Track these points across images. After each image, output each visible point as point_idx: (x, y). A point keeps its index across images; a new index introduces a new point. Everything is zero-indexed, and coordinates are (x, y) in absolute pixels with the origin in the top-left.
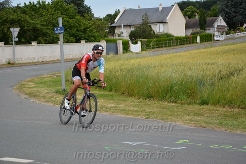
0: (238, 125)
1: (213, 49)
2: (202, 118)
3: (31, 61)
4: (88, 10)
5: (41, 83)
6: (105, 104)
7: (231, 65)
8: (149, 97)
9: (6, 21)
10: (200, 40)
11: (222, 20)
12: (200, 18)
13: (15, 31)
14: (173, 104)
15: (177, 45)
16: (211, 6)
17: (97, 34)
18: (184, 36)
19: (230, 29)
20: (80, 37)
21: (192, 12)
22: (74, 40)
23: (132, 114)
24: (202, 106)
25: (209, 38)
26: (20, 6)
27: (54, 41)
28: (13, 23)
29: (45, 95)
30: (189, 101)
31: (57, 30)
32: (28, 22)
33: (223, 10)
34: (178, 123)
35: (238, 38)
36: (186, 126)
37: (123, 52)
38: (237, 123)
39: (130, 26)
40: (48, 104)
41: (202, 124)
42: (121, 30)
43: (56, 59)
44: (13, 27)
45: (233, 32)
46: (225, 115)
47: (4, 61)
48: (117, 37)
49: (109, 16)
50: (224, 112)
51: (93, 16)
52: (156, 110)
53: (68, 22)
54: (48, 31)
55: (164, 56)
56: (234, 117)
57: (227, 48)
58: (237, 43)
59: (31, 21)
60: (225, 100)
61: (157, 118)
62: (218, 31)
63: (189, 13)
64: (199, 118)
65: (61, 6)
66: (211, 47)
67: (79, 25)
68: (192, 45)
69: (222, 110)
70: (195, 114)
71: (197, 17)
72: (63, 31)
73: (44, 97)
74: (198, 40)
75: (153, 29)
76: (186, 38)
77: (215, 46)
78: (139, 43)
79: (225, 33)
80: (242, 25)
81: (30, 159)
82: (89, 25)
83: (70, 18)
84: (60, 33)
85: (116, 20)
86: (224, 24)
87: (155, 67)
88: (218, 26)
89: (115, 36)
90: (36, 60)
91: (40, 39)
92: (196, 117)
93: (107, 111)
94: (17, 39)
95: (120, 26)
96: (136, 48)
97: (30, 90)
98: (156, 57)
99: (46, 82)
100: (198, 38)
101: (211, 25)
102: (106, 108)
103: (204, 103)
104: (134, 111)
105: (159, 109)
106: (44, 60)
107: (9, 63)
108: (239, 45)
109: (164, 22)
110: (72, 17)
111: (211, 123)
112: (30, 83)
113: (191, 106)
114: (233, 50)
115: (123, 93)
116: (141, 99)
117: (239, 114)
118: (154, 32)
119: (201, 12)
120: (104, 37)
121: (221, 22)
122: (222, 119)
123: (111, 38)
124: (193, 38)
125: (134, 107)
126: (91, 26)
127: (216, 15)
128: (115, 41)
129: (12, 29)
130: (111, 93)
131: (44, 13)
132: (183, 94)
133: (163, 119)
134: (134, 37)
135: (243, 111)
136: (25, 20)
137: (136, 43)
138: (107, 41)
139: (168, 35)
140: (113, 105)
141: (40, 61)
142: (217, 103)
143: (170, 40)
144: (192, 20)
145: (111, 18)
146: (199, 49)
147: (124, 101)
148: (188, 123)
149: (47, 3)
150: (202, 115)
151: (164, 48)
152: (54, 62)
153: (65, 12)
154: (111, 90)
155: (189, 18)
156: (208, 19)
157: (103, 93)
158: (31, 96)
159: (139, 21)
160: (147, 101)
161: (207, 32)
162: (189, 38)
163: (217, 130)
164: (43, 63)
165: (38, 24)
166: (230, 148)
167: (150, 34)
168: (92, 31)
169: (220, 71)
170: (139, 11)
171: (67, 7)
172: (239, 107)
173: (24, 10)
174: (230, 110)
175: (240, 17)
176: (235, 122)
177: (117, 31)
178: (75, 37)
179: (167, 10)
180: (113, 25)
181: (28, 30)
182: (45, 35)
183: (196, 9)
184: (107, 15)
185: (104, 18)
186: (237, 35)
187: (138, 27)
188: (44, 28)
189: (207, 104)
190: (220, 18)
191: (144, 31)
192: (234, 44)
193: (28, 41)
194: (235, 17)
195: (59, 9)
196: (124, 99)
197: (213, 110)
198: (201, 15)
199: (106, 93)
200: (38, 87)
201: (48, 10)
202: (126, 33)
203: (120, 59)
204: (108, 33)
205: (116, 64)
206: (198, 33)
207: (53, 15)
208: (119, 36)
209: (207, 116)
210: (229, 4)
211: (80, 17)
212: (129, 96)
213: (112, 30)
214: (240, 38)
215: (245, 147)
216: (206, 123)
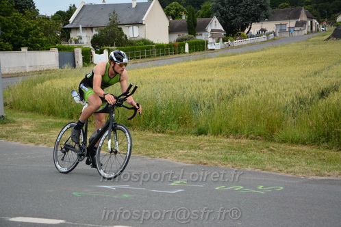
0: (248, 160)
1: (207, 61)
2: (200, 152)
4: (30, 4)
10: (189, 49)
11: (218, 22)
12: (189, 19)
14: (160, 135)
16: (202, 2)
17: (45, 39)
18: (168, 43)
19: (227, 35)
21: (177, 10)
24: (200, 136)
25: (200, 47)
30: (181, 130)
33: (218, 8)
34: (169, 159)
35: (238, 47)
37: (84, 65)
38: (246, 158)
39: (91, 28)
41: (202, 160)
42: (78, 35)
45: (231, 38)
46: (230, 148)
48: (73, 44)
49: (59, 13)
50: (229, 143)
52: (138, 143)
56: (242, 150)
57: (226, 59)
61: (140, 153)
62: (212, 37)
63: (172, 12)
64: (196, 153)
68: (178, 55)
69: (226, 141)
70: (191, 147)
71: (184, 17)
74: (187, 50)
75: (125, 32)
76: (170, 46)
77: (209, 58)
78: (106, 52)
79: (221, 40)
80: (243, 30)
85: (71, 20)
86: (220, 27)
88: (212, 30)
89: (71, 42)
92: (193, 151)
95: (78, 28)
96: (101, 59)
100: (187, 46)
101: (203, 29)
103: (201, 132)
105: (141, 141)
109: (139, 24)
111: (213, 159)
113: (184, 137)
117: (249, 145)
119: (189, 10)
120: (55, 43)
121: (215, 24)
122: (227, 152)
123: (64, 44)
124: (179, 46)
126: (35, 27)
127: (209, 15)
128: (71, 50)
132: (173, 120)
133: (148, 155)
134: (98, 44)
135: (252, 142)
137: (101, 52)
138: (60, 50)
139: (146, 42)
142: (218, 132)
143: (148, 49)
144: (177, 21)
145: (64, 16)
148: (183, 159)
150: (199, 148)
151: (141, 60)
155: (173, 18)
156: (199, 20)
159: (104, 22)
161: (199, 38)
162: (174, 46)
166: (241, 190)
167: (120, 40)
168: (37, 34)
169: (221, 89)
170: (104, 7)
172: (247, 137)
174: (236, 141)
175: (240, 19)
176: (243, 157)
177: (73, 35)
179: (143, 7)
180: (67, 26)
183: (181, 6)
186: (238, 42)
187: (103, 30)
189: (206, 134)
190: (215, 19)
191: (112, 36)
192: (234, 55)
194: (233, 18)
197: (215, 142)
198: (188, 15)
202: (86, 38)
204: (61, 37)
206: (185, 39)
208: (77, 42)
209: (207, 150)
210: (226, 1)
211: (18, 13)
213: (66, 34)
214: (241, 46)
215: (260, 187)
216: (207, 158)
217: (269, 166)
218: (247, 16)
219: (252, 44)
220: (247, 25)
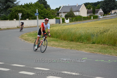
0: (107, 52)
1: (97, 22)
2: (92, 49)
3: (26, 26)
4: (49, 6)
5: (30, 35)
6: (54, 43)
7: (104, 28)
8: (72, 41)
9: (17, 11)
11: (102, 10)
12: (93, 9)
13: (20, 15)
14: (81, 44)
15: (83, 20)
16: (97, 4)
17: (52, 16)
18: (86, 16)
19: (104, 14)
20: (45, 17)
21: (90, 7)
22: (43, 18)
23: (65, 47)
24: (93, 44)
25: (96, 17)
26: (22, 5)
27: (35, 18)
28: (19, 12)
29: (31, 40)
30: (87, 42)
31: (36, 14)
32: (25, 11)
33: (102, 6)
34: (83, 51)
35: (108, 17)
36: (86, 52)
37: (62, 23)
38: (106, 51)
39: (65, 13)
40: (32, 43)
42: (61, 14)
43: (36, 26)
44: (20, 13)
45: (106, 15)
46: (102, 48)
47: (16, 26)
48: (60, 17)
49: (57, 8)
50: (101, 47)
51: (51, 9)
52: (74, 46)
53: (41, 11)
54: (33, 15)
55: (78, 24)
56: (105, 49)
57: (103, 21)
58: (107, 19)
59: (26, 11)
60: (102, 42)
61: (75, 49)
62: (100, 15)
63: (88, 7)
64: (91, 49)
65: (38, 5)
66: (97, 21)
67: (45, 12)
68: (89, 20)
69: (100, 46)
70: (90, 47)
71: (92, 9)
72: (38, 15)
73: (31, 41)
74: (92, 18)
75: (74, 14)
76: (87, 17)
78: (69, 19)
79: (102, 15)
80: (109, 12)
81: (24, 65)
82: (49, 12)
83: (41, 10)
84: (37, 15)
85: (60, 10)
86: (102, 12)
87: (74, 29)
88: (100, 13)
89: (59, 16)
90: (28, 26)
91: (30, 17)
92: (90, 49)
93: (55, 46)
94: (21, 18)
95: (61, 13)
96: (67, 21)
97: (26, 38)
98: (75, 25)
99: (32, 34)
100: (92, 17)
101: (97, 12)
102: (55, 45)
103: (94, 43)
104: (66, 46)
105: (76, 45)
106: (31, 26)
107: (18, 27)
108: (108, 20)
109: (78, 11)
110: (42, 9)
111: (96, 51)
112: (25, 35)
113: (88, 44)
114: (106, 22)
115: (62, 39)
116: (69, 41)
117: (107, 47)
118: (75, 15)
119: (93, 7)
120: (55, 17)
121: (101, 11)
122: (101, 49)
123: (57, 17)
124: (90, 17)
125: (66, 45)
126: (49, 13)
127: (99, 8)
128: (59, 19)
129: (19, 14)
130: (57, 39)
131: (32, 8)
132: (86, 39)
133: (77, 49)
134: (67, 17)
135: (109, 46)
136: (24, 10)
137: (67, 19)
138: (56, 19)
139: (80, 16)
140: (57, 44)
141: (30, 26)
142: (99, 43)
143: (81, 18)
144: (90, 10)
145: (58, 9)
146: (92, 22)
147: (62, 42)
148: (87, 51)
149: (33, 4)
150: (92, 48)
151: (78, 21)
152: (35, 27)
153: (39, 7)
154: (57, 38)
156: (96, 10)
157: (53, 39)
158: (26, 40)
159: (69, 11)
160: (71, 42)
161: (96, 15)
162: (88, 17)
163: (99, 54)
164: (31, 27)
165: (29, 12)
166: (103, 61)
167: (73, 16)
168: (50, 14)
169: (100, 30)
170: (69, 6)
171: (40, 5)
172: (107, 45)
173: (24, 6)
174: (104, 46)
175: (108, 9)
176: (105, 51)
177: (60, 15)
178: (44, 17)
179: (80, 6)
180: (58, 12)
181: (25, 14)
182: (32, 16)
183: (91, 6)
184: (56, 8)
185: (55, 9)
186: (107, 16)
187: (68, 13)
188: (31, 13)
189: (95, 44)
191: (71, 15)
193: (25, 18)
194: (106, 9)
195: (37, 6)
196: (62, 41)
197: (97, 46)
198: (93, 8)
199: (55, 39)
200: (28, 36)
201: (33, 6)
202: (63, 15)
203: (61, 26)
204: (57, 15)
205: (59, 28)
206: (92, 15)
207: (35, 8)
208: (61, 16)
209: (95, 48)
210: (104, 4)
211: (45, 9)
212: (64, 40)
213: (58, 14)
214: (109, 17)
215: (109, 61)
216: (94, 51)
217: (113, 54)
218: (111, 8)
219: (112, 17)
220: (110, 11)
